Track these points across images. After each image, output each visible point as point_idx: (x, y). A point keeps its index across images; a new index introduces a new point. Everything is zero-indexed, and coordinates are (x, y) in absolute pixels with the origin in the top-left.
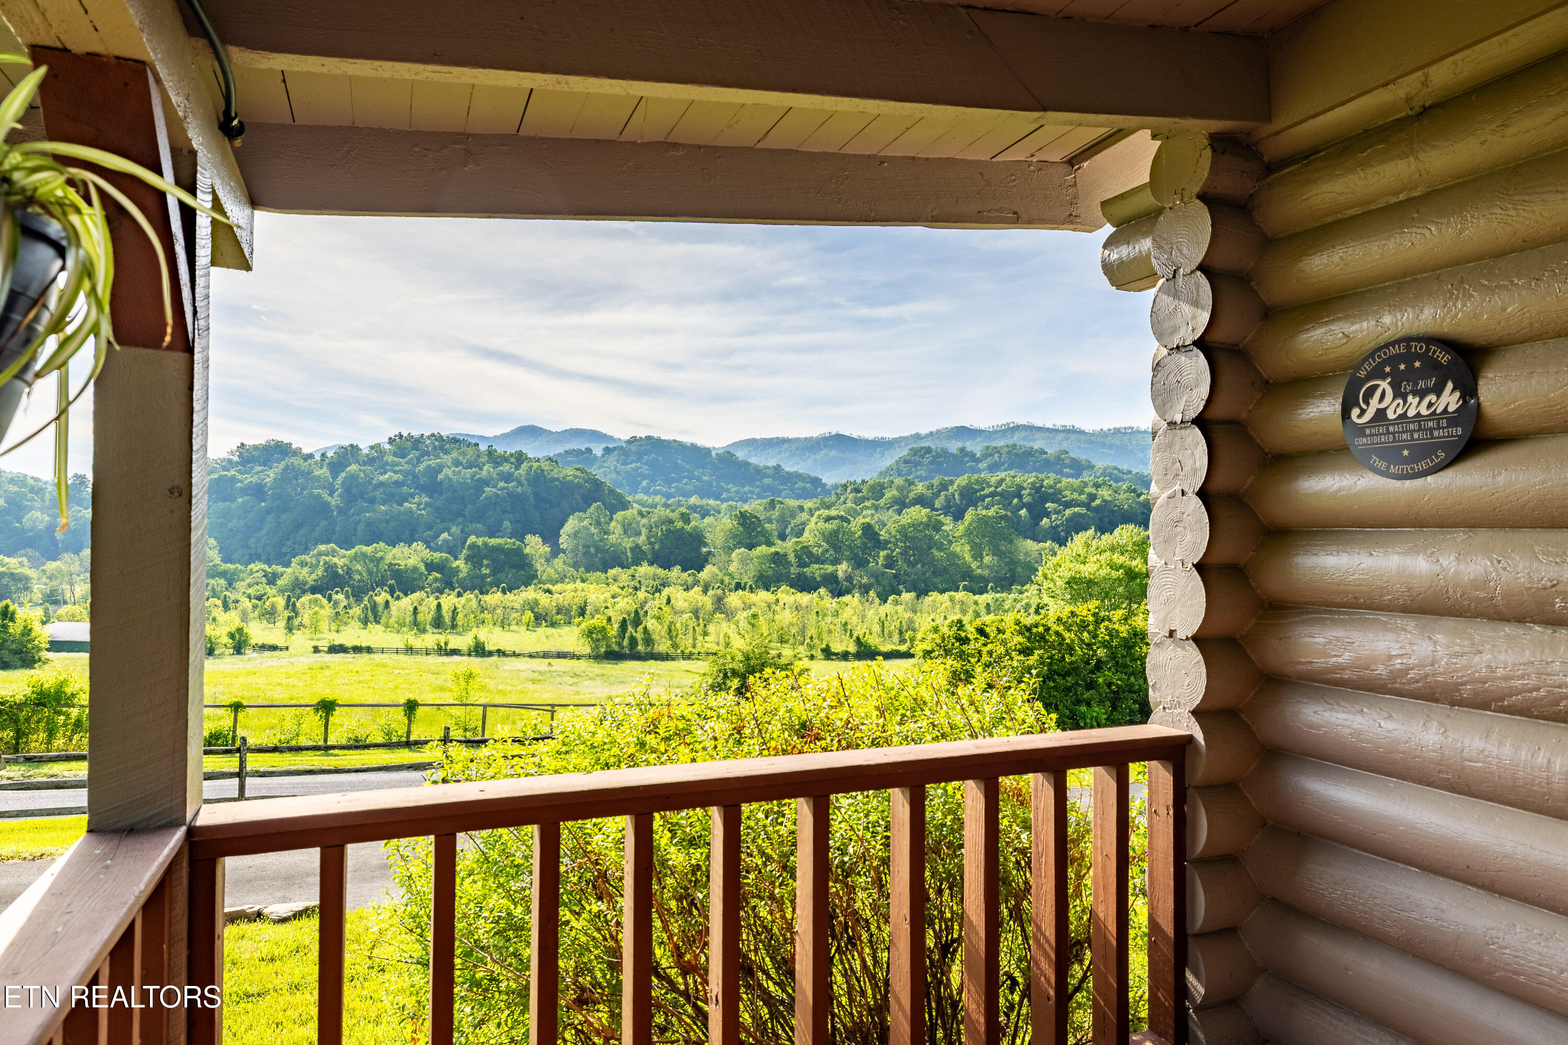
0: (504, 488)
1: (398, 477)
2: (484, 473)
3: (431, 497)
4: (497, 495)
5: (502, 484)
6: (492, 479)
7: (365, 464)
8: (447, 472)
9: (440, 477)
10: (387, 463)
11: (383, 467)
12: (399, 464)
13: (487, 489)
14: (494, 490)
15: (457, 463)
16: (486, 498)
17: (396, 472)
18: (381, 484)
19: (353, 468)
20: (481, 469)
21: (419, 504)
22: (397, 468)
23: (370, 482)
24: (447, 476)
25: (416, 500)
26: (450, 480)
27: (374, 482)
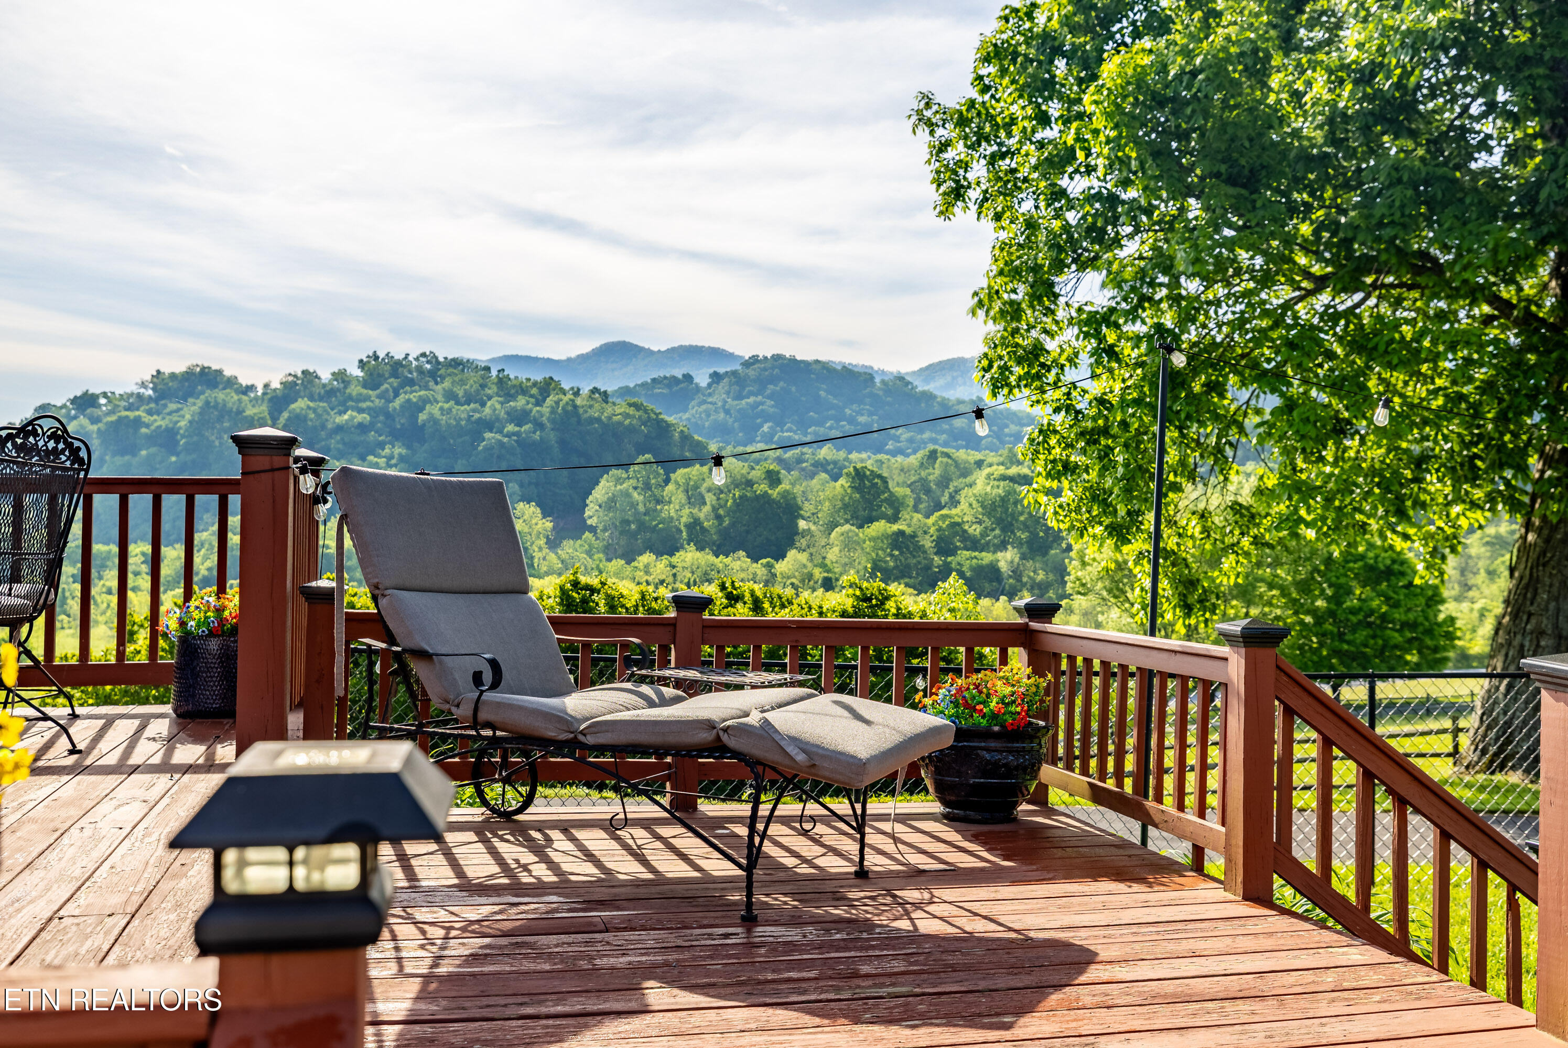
0: (514, 434)
1: (364, 418)
2: (487, 410)
3: (408, 447)
4: (501, 444)
5: (510, 428)
6: (498, 419)
7: (321, 399)
8: (433, 410)
9: (422, 417)
10: (350, 398)
11: (343, 403)
12: (367, 398)
13: (488, 435)
14: (498, 436)
15: (450, 396)
16: (486, 449)
17: (361, 411)
18: (339, 428)
19: (301, 404)
20: (483, 404)
21: (390, 458)
22: (364, 405)
23: (323, 427)
24: (431, 416)
25: (387, 451)
26: (436, 422)
27: (330, 426)
